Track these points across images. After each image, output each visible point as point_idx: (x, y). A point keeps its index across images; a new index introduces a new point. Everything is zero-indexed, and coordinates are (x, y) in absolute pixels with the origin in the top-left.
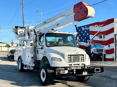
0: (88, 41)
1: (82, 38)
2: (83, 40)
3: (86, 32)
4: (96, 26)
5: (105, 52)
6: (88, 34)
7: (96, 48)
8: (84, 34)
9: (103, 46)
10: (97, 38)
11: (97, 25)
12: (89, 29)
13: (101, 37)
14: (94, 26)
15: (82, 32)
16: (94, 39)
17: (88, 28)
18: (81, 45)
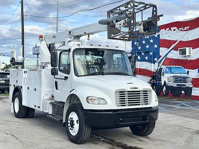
0: (156, 59)
1: (143, 54)
2: (147, 58)
3: (151, 41)
4: (174, 30)
5: (192, 82)
6: (156, 46)
7: (172, 75)
8: (147, 47)
9: (188, 71)
10: (175, 55)
11: (176, 28)
12: (159, 36)
13: (184, 52)
14: (170, 29)
15: (144, 42)
16: (169, 56)
17: (157, 34)
18: (141, 68)
